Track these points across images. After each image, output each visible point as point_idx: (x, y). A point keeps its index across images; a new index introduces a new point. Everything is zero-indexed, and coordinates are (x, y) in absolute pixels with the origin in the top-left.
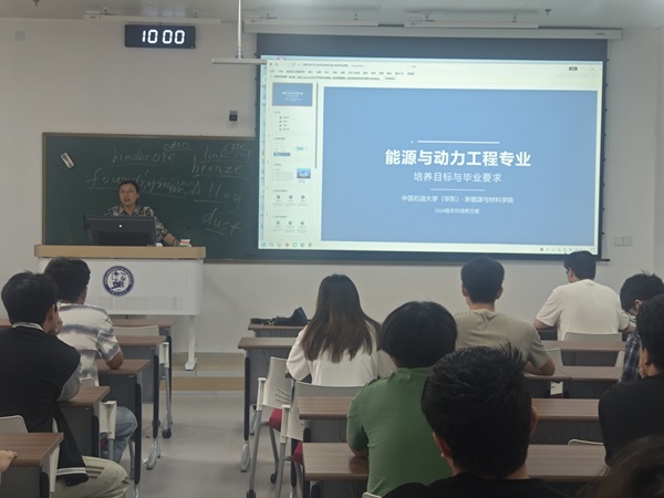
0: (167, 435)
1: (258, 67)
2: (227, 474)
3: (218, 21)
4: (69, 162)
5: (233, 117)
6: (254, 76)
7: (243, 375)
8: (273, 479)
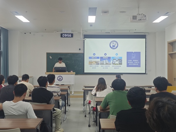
0: (69, 106)
1: (84, 40)
2: (81, 112)
3: (77, 33)
4: (51, 58)
5: (80, 49)
6: (83, 42)
7: (83, 95)
8: (89, 113)
